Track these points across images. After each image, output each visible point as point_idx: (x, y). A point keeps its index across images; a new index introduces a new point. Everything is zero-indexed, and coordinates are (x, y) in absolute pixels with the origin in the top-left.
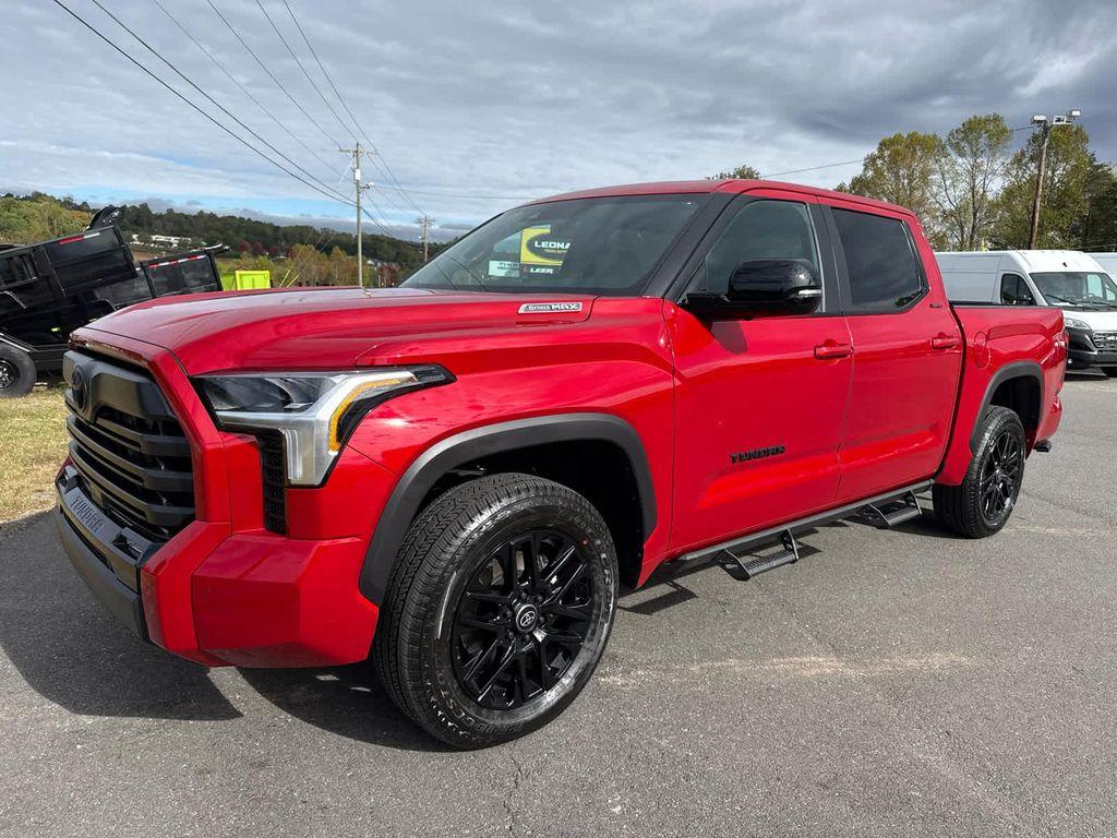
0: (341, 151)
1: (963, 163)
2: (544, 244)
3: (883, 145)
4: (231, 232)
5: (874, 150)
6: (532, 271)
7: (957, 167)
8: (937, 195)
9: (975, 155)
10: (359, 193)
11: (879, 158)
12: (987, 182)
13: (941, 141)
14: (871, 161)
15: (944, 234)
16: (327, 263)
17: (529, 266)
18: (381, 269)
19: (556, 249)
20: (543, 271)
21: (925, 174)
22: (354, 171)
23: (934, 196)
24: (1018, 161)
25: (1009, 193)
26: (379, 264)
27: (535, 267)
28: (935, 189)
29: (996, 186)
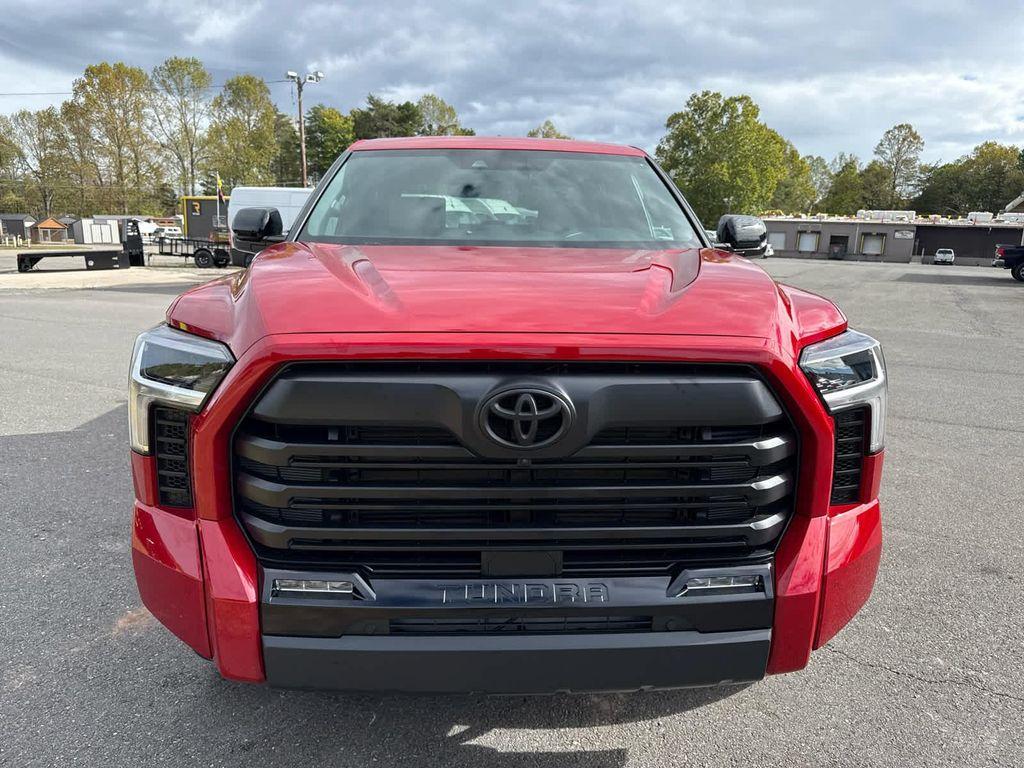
1: (173, 101)
3: (89, 72)
5: (81, 76)
7: (168, 104)
8: (152, 128)
9: (181, 94)
11: (88, 84)
12: (196, 120)
13: (147, 76)
14: (80, 88)
15: (161, 166)
21: (138, 107)
23: (151, 129)
24: (218, 104)
25: (216, 132)
28: (149, 122)
29: (203, 125)
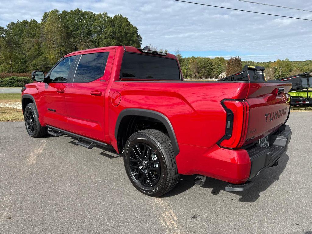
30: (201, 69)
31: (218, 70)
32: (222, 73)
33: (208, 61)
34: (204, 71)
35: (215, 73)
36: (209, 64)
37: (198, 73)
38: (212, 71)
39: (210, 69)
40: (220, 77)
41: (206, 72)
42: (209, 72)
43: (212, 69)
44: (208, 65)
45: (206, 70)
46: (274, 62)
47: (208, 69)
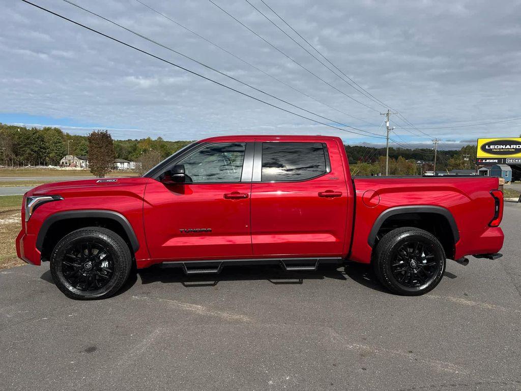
0: (381, 114)
2: (492, 147)
4: (355, 153)
6: (484, 161)
10: (388, 132)
16: (396, 163)
17: (482, 159)
18: (424, 165)
19: (500, 149)
20: (491, 161)
22: (386, 122)
26: (424, 163)
27: (486, 159)
30: (21, 148)
31: (56, 151)
32: (67, 156)
33: (34, 134)
34: (28, 151)
35: (51, 155)
36: (38, 138)
37: (16, 155)
38: (45, 153)
39: (41, 148)
40: (63, 163)
41: (32, 153)
42: (38, 154)
43: (44, 148)
44: (36, 141)
45: (32, 150)
46: (136, 140)
47: (37, 149)
